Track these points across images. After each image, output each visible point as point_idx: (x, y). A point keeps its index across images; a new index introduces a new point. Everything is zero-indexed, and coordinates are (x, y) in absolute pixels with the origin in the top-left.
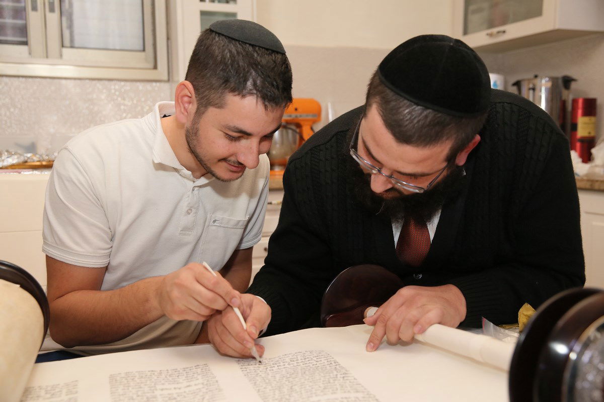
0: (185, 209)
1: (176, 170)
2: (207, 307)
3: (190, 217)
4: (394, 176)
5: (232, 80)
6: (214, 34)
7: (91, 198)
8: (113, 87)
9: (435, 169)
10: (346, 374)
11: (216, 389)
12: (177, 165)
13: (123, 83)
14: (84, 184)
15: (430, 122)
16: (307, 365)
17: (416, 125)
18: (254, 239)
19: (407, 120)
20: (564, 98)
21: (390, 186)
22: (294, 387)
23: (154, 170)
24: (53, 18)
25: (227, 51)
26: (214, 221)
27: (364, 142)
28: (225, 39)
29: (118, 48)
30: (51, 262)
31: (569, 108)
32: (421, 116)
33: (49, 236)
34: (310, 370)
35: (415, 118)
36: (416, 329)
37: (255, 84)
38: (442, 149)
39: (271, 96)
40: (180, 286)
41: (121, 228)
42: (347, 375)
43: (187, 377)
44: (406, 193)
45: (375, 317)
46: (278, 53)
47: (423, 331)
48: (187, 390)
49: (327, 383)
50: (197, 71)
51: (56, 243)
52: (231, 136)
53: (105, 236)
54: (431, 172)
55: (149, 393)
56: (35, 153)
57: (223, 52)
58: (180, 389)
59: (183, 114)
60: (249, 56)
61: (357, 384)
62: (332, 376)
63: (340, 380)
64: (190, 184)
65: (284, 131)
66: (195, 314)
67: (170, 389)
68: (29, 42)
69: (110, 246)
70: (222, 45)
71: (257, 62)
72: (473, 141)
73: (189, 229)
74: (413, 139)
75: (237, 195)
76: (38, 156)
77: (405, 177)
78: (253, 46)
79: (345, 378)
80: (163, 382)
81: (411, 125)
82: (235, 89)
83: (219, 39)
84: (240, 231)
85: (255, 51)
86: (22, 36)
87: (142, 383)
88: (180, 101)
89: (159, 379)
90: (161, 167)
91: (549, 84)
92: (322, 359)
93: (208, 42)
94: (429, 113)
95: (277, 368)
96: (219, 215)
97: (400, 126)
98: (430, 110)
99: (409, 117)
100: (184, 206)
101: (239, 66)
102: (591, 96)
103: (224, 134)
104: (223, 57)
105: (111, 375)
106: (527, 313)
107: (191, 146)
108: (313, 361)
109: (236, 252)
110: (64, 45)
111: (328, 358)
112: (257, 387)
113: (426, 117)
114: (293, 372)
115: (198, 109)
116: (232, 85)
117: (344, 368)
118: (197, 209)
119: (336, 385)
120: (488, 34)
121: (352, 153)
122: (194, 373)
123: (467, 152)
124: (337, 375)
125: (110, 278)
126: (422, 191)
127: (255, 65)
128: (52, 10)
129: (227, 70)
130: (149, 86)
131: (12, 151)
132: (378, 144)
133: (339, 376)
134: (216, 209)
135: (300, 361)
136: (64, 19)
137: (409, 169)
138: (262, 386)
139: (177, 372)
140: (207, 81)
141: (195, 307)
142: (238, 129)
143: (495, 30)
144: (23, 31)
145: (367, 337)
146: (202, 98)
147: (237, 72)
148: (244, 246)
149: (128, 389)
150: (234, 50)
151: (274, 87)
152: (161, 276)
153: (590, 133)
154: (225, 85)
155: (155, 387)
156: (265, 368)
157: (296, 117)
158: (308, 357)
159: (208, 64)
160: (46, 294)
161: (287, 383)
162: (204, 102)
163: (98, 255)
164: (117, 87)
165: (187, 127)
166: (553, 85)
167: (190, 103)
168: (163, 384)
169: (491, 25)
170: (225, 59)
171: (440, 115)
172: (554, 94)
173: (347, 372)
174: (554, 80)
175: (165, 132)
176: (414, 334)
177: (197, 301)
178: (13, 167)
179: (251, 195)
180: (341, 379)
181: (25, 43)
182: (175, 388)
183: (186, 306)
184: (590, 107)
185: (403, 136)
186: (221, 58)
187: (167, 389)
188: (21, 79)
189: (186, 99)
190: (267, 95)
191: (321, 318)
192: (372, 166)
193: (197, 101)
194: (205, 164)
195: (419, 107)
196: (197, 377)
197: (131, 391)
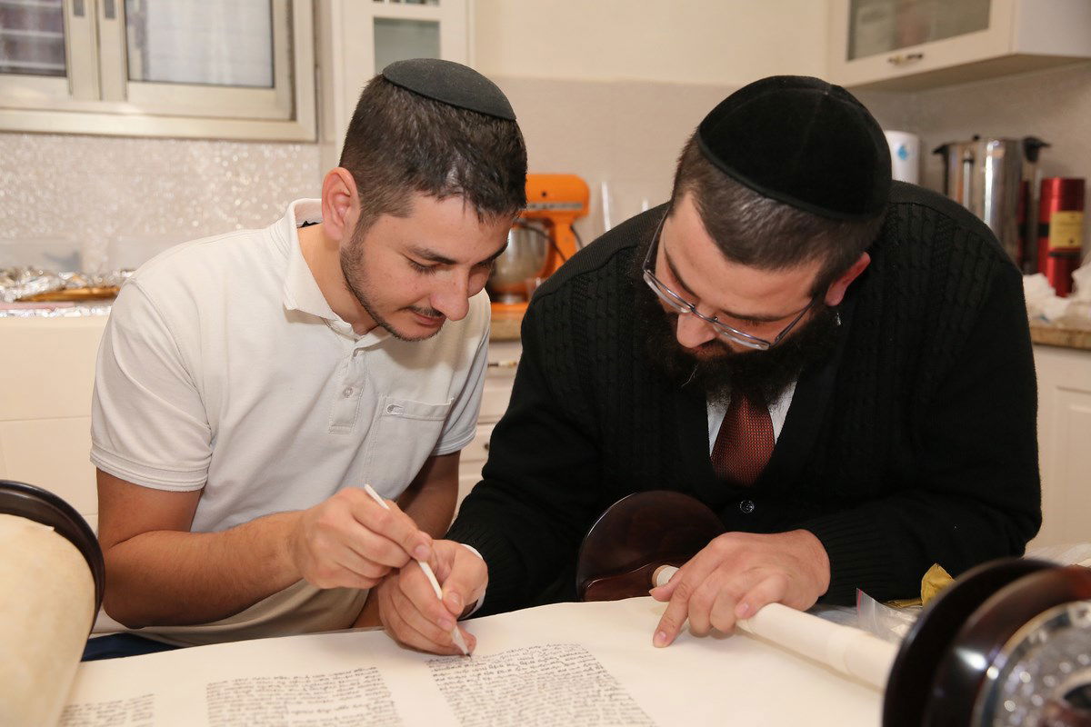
0: (341, 387)
1: (325, 321)
2: (375, 564)
3: (349, 403)
4: (719, 318)
5: (422, 167)
6: (390, 87)
7: (174, 370)
8: (217, 153)
9: (790, 309)
10: (616, 689)
11: (391, 719)
12: (327, 313)
13: (235, 146)
14: (164, 346)
15: (785, 227)
16: (549, 671)
17: (760, 232)
18: (464, 436)
19: (745, 222)
20: (1025, 177)
21: (710, 337)
22: (523, 713)
23: (285, 320)
24: (112, 29)
25: (412, 117)
26: (391, 408)
27: (668, 259)
28: (410, 96)
29: (228, 81)
30: (106, 482)
31: (1036, 195)
32: (770, 217)
33: (103, 436)
34: (553, 679)
35: (759, 218)
36: (741, 609)
37: (461, 177)
38: (803, 276)
39: (488, 197)
40: (327, 529)
41: (228, 422)
42: (616, 692)
43: (341, 690)
44: (737, 350)
45: (670, 587)
46: (501, 119)
47: (751, 614)
48: (340, 714)
49: (582, 706)
50: (361, 152)
51: (115, 449)
52: (418, 264)
53: (199, 437)
54: (783, 314)
55: (273, 717)
56: (80, 274)
57: (406, 119)
58: (327, 711)
59: (337, 225)
60: (449, 125)
61: (633, 709)
62: (591, 693)
63: (604, 701)
64: (350, 346)
66: (356, 576)
67: (312, 712)
68: (69, 73)
69: (206, 454)
70: (404, 107)
71: (464, 139)
72: (858, 264)
73: (348, 422)
74: (755, 256)
75: (430, 364)
76: (84, 277)
77: (737, 321)
78: (457, 108)
79: (614, 697)
80: (298, 698)
81: (752, 231)
82: (426, 184)
83: (400, 96)
84: (437, 426)
85: (461, 118)
86: (56, 61)
87: (262, 699)
88: (330, 202)
89: (293, 692)
90: (298, 316)
91: (1001, 153)
92: (575, 661)
93: (380, 101)
94: (784, 211)
95: (496, 675)
96: (398, 398)
97: (732, 232)
98: (786, 207)
99: (748, 216)
100: (339, 382)
101: (434, 144)
102: (1076, 173)
103: (408, 261)
104: (406, 129)
105: (210, 684)
106: (936, 581)
107: (350, 280)
108: (559, 664)
109: (431, 460)
110: (131, 77)
111: (585, 659)
112: (461, 713)
113: (779, 217)
114: (523, 683)
115: (362, 216)
116: (423, 177)
117: (613, 678)
118: (362, 387)
119: (597, 710)
120: (891, 61)
121: (646, 276)
122: (352, 684)
123: (844, 283)
124: (599, 691)
125: (207, 508)
126: (766, 348)
127: (460, 142)
128: (110, 14)
129: (414, 151)
130: (281, 151)
131: (39, 268)
132: (692, 262)
133: (602, 693)
134: (394, 386)
135: (536, 664)
136: (131, 30)
137: (745, 308)
138: (469, 711)
139: (324, 682)
140: (377, 170)
141: (354, 563)
142: (433, 255)
143: (903, 53)
144: (59, 51)
145: (655, 620)
146: (369, 198)
147: (431, 155)
148: (445, 449)
149: (239, 710)
150: (425, 116)
151: (495, 182)
152: (297, 511)
153: (1071, 241)
154: (407, 178)
155: (286, 707)
156: (476, 673)
157: (545, 208)
158: (552, 656)
159: (380, 139)
160: (97, 537)
161: (513, 704)
162: (373, 207)
163: (187, 470)
164: (225, 153)
165: (342, 248)
166: (1006, 154)
167: (348, 205)
168: (299, 703)
169: (898, 43)
170: (409, 131)
171: (801, 215)
172: (1008, 170)
173: (617, 687)
174: (1007, 144)
175: (305, 254)
176: (736, 619)
177: (358, 554)
178: (40, 298)
179: (456, 366)
180: (607, 699)
181: (62, 74)
182: (319, 711)
183: (339, 564)
184: (1072, 194)
185: (736, 249)
186: (403, 129)
187: (305, 712)
188: (54, 139)
189: (341, 199)
190: (482, 196)
191: (577, 584)
192: (680, 299)
193: (362, 202)
194: (375, 313)
195: (767, 200)
196: (357, 692)
197: (243, 715)
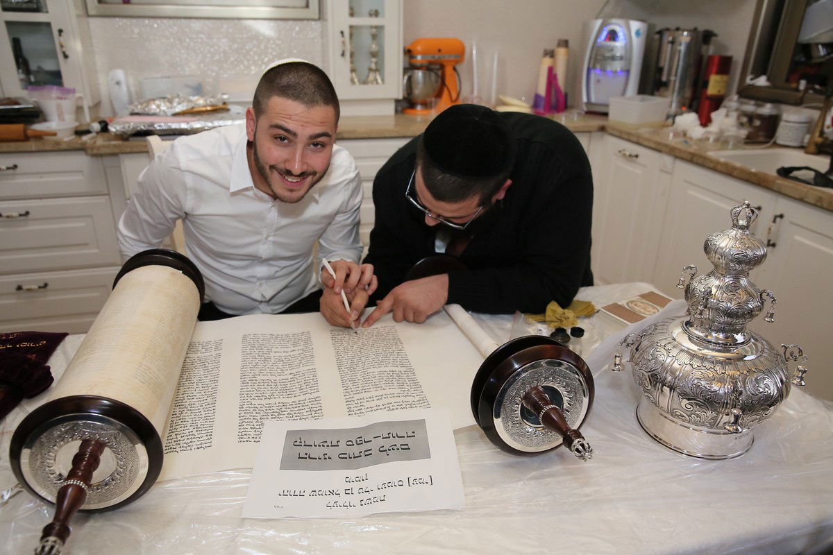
9: (471, 212)
11: (311, 356)
15: (457, 185)
17: (447, 188)
19: (440, 184)
20: (701, 53)
31: (704, 64)
32: (451, 182)
35: (446, 183)
42: (401, 351)
48: (292, 354)
49: (385, 357)
54: (468, 214)
55: (266, 354)
58: (287, 352)
61: (405, 360)
62: (391, 351)
65: (427, 73)
79: (399, 354)
81: (443, 188)
87: (263, 345)
89: (275, 342)
91: (690, 38)
97: (435, 188)
99: (441, 181)
105: (244, 335)
112: (338, 356)
113: (454, 182)
119: (390, 359)
121: (409, 197)
122: (299, 340)
124: (394, 350)
131: (182, 96)
132: (423, 197)
138: (341, 355)
139: (288, 338)
149: (253, 349)
153: (719, 92)
155: (271, 349)
157: (440, 58)
166: (693, 40)
168: (277, 347)
180: (396, 354)
182: (284, 352)
184: (724, 65)
187: (279, 352)
196: (300, 343)
